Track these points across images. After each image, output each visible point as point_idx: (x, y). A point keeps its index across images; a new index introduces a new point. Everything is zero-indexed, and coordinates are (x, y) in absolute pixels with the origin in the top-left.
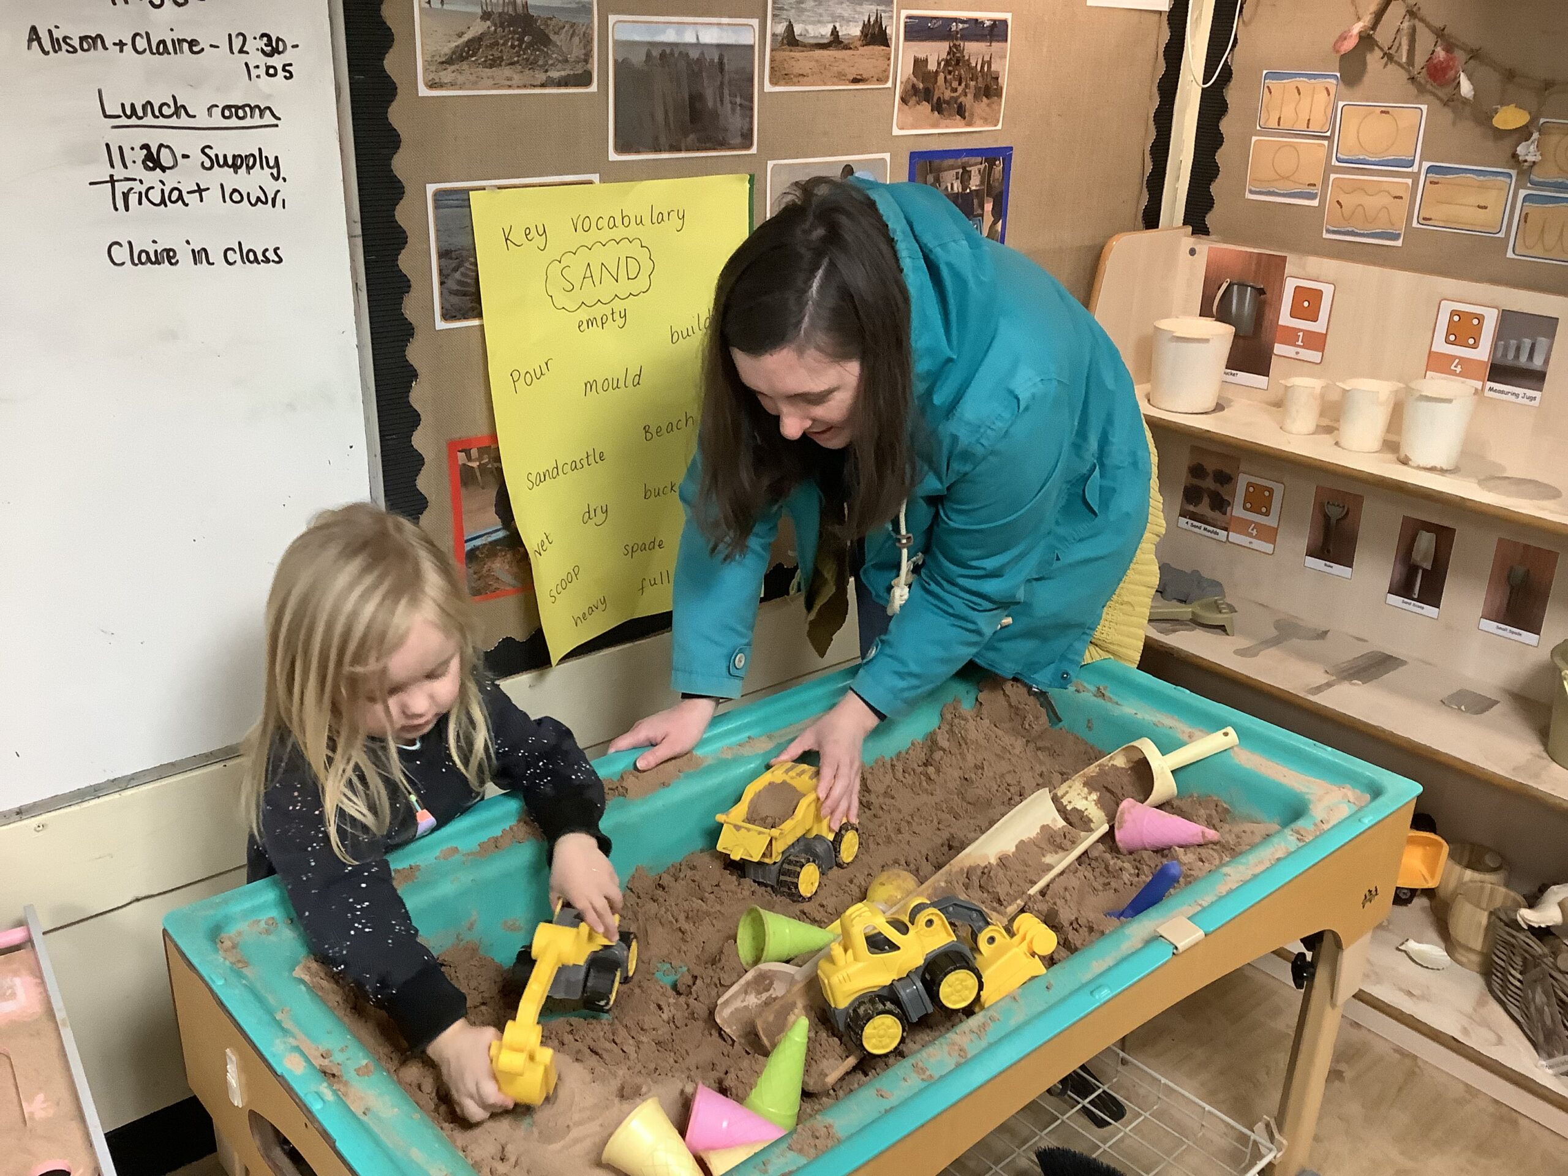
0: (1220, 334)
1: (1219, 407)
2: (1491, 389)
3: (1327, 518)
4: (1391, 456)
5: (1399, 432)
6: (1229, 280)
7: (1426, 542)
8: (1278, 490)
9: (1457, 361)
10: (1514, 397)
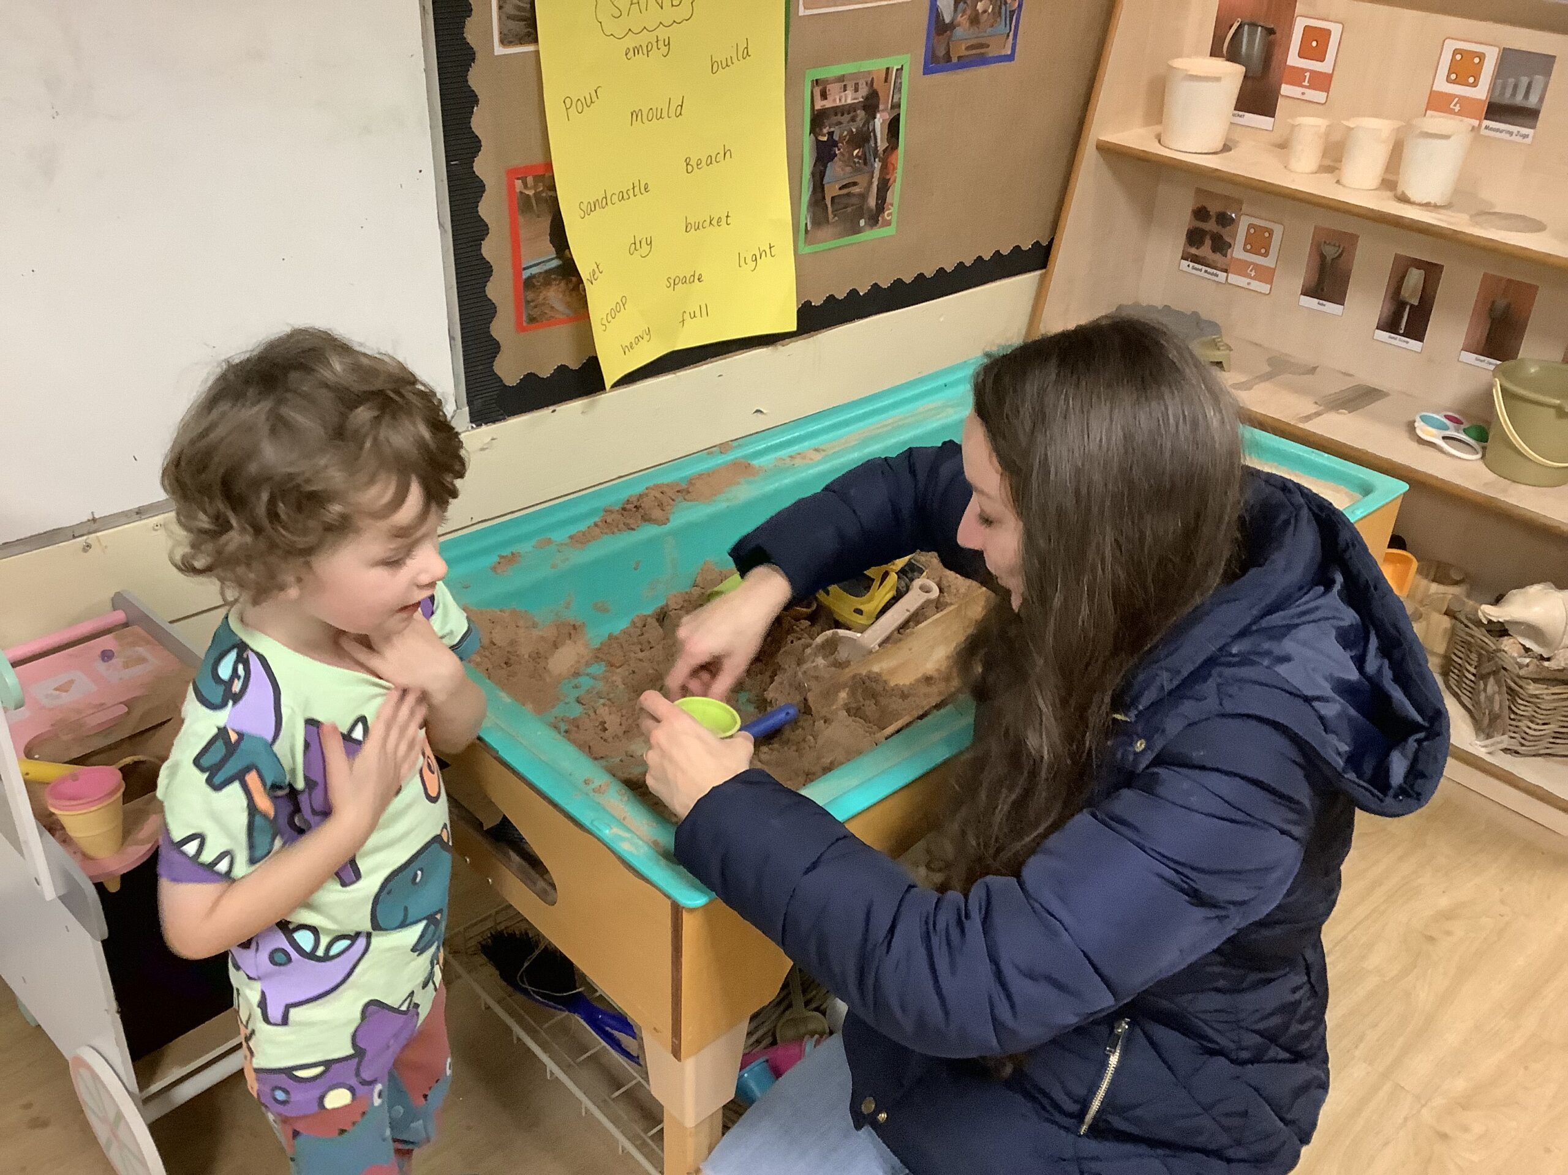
0: (1231, 74)
1: (1226, 148)
2: (1487, 127)
3: (1323, 257)
4: (1389, 194)
5: (1397, 172)
6: (1240, 20)
7: (1415, 277)
8: (1278, 230)
9: (1456, 99)
10: (1508, 135)
